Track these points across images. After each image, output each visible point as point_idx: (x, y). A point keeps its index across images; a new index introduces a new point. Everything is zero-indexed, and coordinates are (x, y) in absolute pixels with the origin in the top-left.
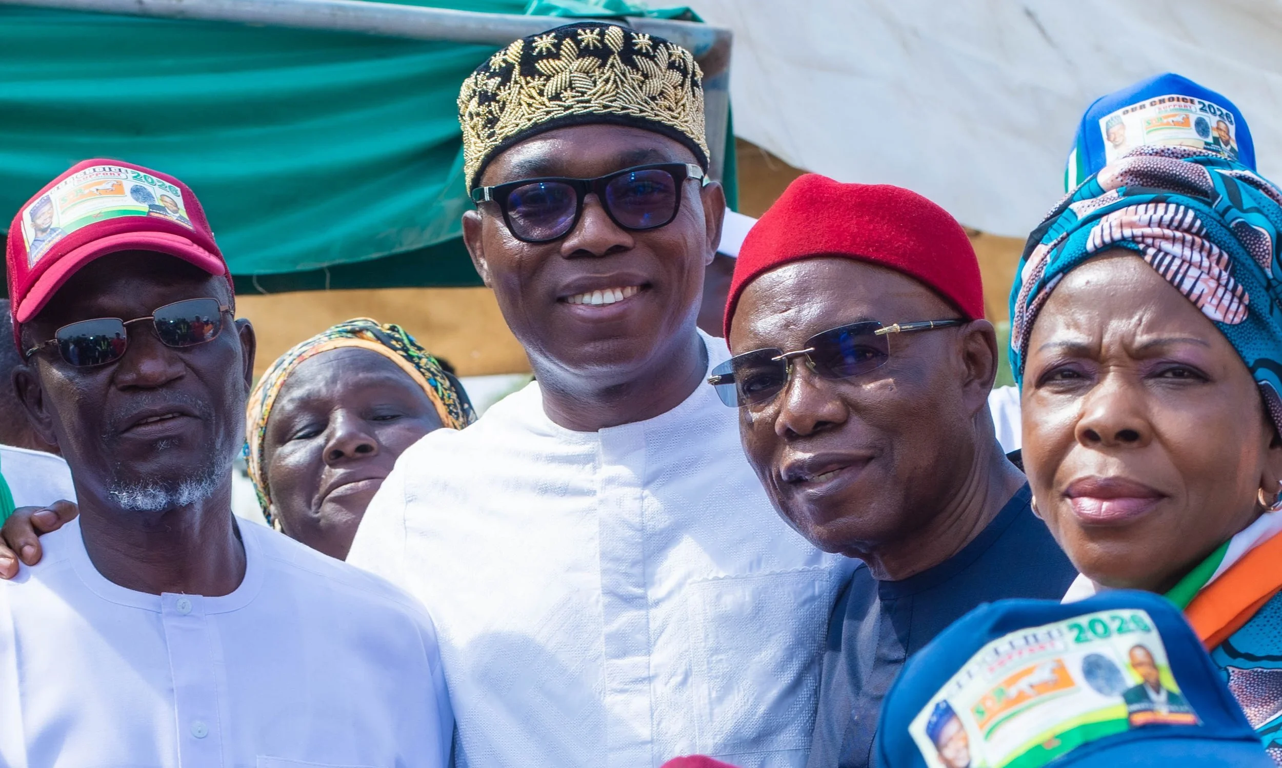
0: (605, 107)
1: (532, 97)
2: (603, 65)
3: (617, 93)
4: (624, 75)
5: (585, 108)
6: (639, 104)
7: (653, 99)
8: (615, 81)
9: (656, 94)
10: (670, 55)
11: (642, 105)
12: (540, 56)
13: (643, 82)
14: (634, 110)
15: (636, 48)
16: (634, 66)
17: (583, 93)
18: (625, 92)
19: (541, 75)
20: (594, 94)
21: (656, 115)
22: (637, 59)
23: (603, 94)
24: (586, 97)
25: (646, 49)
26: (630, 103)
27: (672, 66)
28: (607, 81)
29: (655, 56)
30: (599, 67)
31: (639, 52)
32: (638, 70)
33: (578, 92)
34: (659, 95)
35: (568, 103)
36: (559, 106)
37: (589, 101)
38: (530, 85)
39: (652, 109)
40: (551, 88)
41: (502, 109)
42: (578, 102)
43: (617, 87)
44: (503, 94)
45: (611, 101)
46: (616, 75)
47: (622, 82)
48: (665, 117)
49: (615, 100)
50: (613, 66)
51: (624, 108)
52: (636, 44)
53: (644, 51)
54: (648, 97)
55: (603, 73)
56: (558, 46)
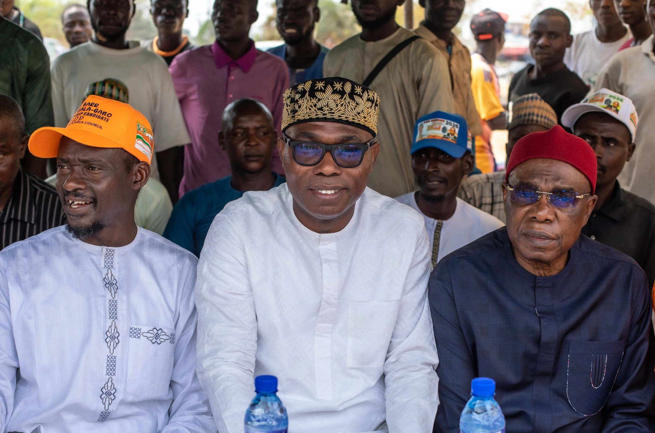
0: (339, 116)
1: (311, 106)
2: (342, 98)
3: (345, 111)
4: (349, 103)
5: (332, 116)
6: (353, 116)
7: (359, 113)
8: (345, 105)
9: (360, 111)
10: (368, 95)
11: (354, 117)
12: (317, 90)
13: (356, 106)
14: (350, 119)
15: (356, 92)
16: (354, 99)
17: (332, 109)
18: (348, 110)
19: (317, 98)
20: (336, 110)
21: (359, 121)
22: (356, 97)
23: (339, 111)
24: (333, 111)
25: (360, 93)
26: (350, 115)
27: (368, 100)
28: (342, 105)
29: (362, 96)
30: (340, 99)
31: (357, 94)
32: (355, 101)
33: (329, 108)
34: (361, 112)
35: (325, 113)
36: (321, 113)
37: (333, 113)
38: (312, 101)
39: (358, 118)
40: (319, 105)
41: (299, 107)
42: (329, 113)
43: (345, 108)
44: (300, 102)
45: (342, 114)
46: (346, 103)
47: (348, 106)
48: (362, 122)
49: (344, 114)
50: (345, 99)
51: (346, 118)
52: (356, 91)
53: (359, 93)
54: (357, 113)
55: (341, 101)
56: (325, 87)
